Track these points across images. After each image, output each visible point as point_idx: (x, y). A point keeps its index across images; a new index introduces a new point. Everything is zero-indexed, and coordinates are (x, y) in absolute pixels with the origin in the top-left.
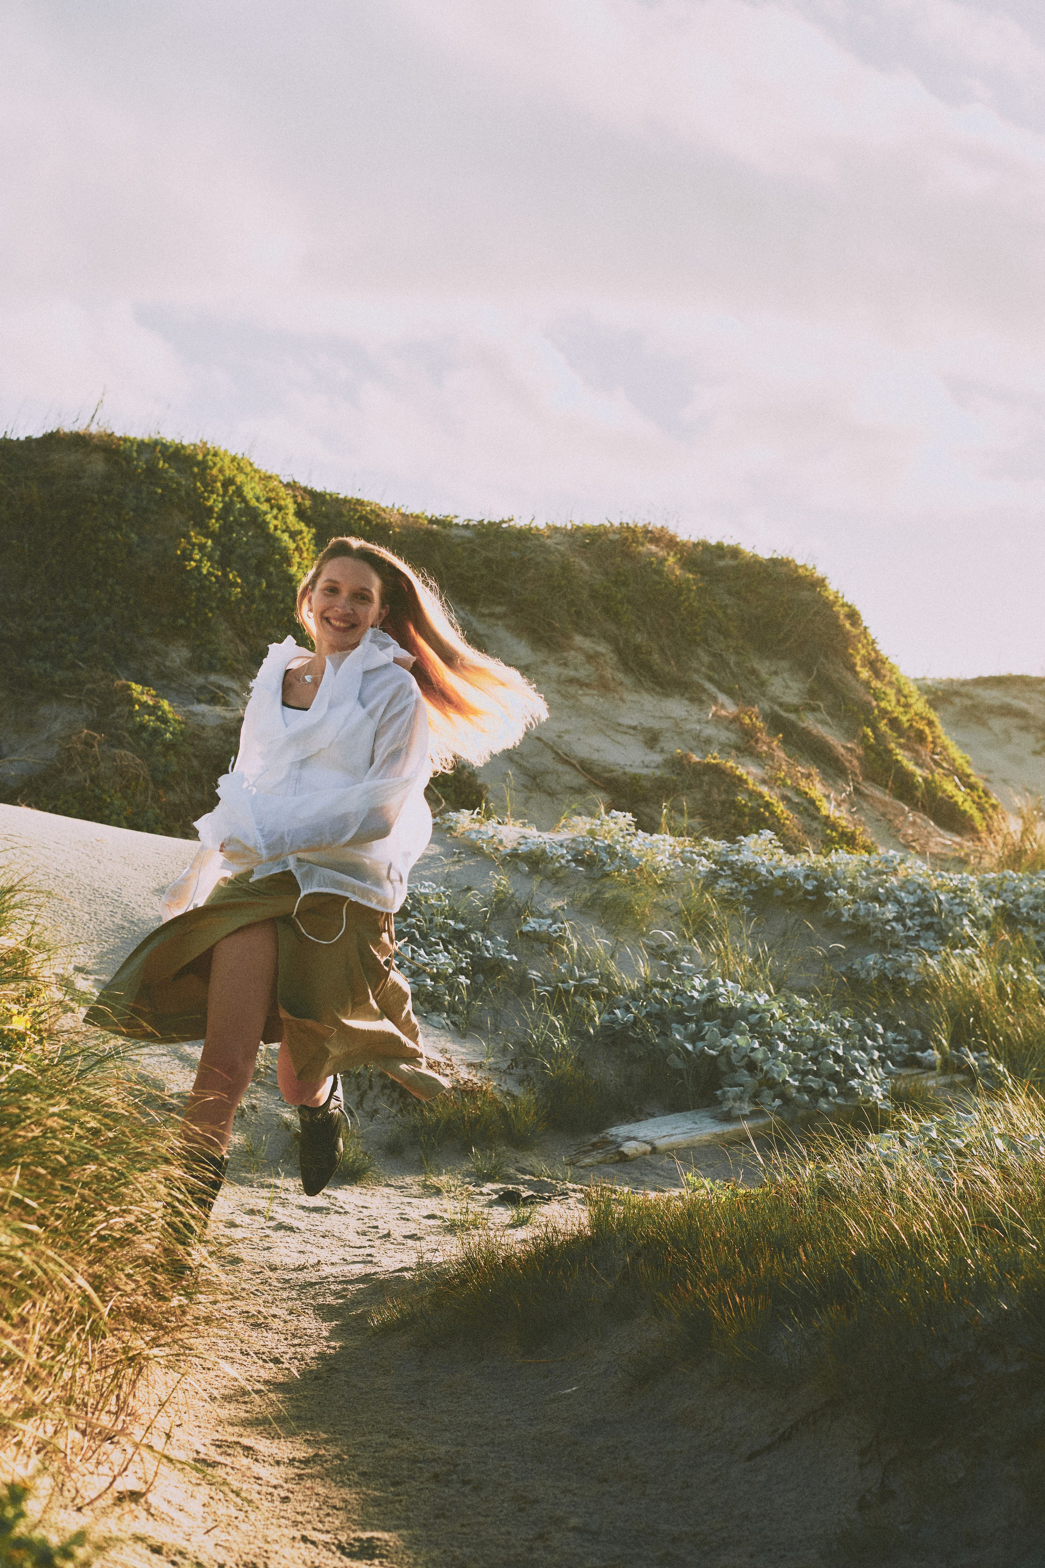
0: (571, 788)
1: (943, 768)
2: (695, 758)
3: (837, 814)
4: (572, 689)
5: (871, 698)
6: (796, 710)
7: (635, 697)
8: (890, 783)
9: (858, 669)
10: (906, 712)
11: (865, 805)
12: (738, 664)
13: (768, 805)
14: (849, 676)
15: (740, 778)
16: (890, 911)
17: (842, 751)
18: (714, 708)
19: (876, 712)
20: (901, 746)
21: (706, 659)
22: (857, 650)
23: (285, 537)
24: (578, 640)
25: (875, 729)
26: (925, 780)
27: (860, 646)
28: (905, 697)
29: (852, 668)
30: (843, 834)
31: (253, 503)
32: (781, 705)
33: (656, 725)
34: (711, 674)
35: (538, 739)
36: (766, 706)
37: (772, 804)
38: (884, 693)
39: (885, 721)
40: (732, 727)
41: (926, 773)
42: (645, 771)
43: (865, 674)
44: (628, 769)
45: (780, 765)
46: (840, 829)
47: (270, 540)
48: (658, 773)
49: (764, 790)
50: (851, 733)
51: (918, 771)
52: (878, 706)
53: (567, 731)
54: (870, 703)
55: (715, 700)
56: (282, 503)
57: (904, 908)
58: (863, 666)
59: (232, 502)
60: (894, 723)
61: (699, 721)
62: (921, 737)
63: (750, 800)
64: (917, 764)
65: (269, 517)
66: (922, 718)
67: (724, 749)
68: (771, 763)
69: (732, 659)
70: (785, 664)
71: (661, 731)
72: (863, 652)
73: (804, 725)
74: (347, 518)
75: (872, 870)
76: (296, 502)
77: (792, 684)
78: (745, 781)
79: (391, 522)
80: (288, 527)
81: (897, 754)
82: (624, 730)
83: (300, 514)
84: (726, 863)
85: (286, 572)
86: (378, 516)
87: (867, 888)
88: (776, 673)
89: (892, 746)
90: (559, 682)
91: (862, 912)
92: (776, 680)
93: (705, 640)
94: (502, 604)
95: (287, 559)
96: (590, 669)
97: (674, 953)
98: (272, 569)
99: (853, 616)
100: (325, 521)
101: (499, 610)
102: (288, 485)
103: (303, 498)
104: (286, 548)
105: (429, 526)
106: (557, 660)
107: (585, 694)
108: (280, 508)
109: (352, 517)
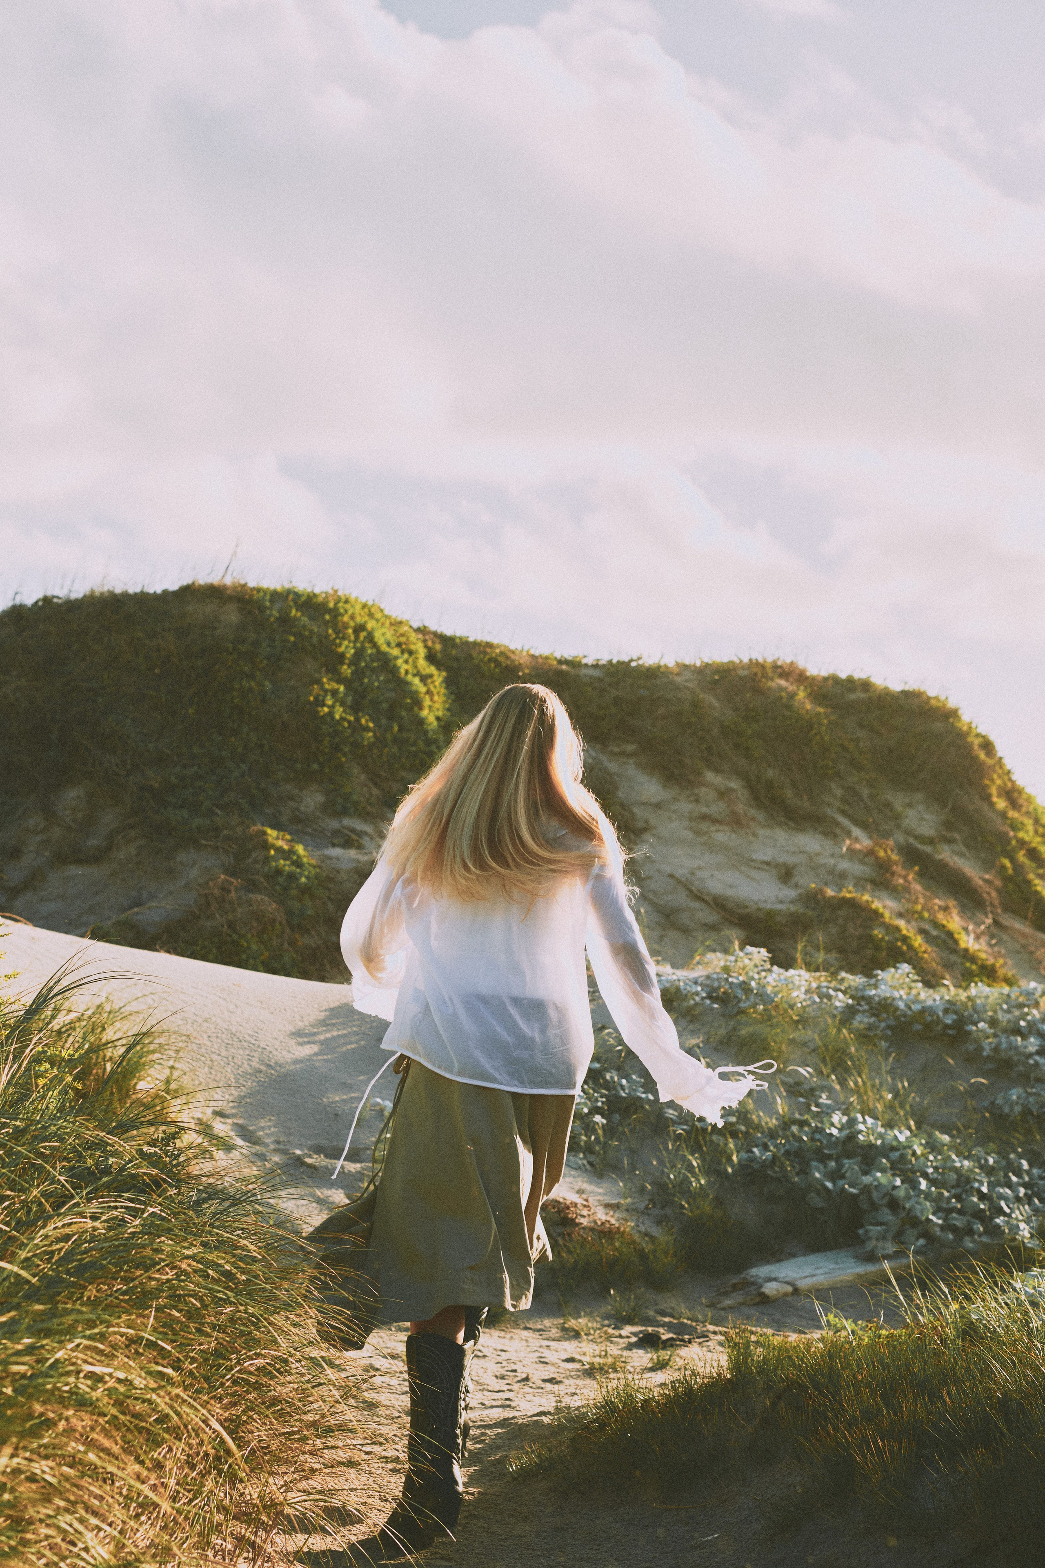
0: (705, 924)
2: (830, 892)
3: (977, 947)
4: (704, 826)
5: (1008, 829)
6: (931, 841)
7: (768, 832)
8: (1029, 914)
9: (995, 799)
10: (1044, 843)
11: (1005, 937)
12: (871, 796)
13: (905, 939)
14: (985, 807)
15: (876, 912)
16: (1033, 1044)
17: (980, 882)
18: (848, 842)
19: (1014, 842)
20: (1040, 877)
21: (839, 792)
22: (992, 780)
23: (416, 681)
24: (710, 776)
25: (1013, 860)
27: (995, 776)
29: (987, 798)
30: (983, 967)
31: (384, 648)
32: (916, 837)
33: (791, 860)
34: (846, 807)
35: (671, 876)
36: (901, 838)
37: (910, 938)
38: (1022, 823)
39: (1022, 852)
40: (867, 860)
42: (779, 907)
43: (1001, 804)
44: (762, 905)
45: (917, 898)
46: (980, 962)
47: (401, 684)
48: (793, 908)
49: (901, 923)
50: (988, 865)
52: (1015, 837)
53: (700, 868)
54: (1007, 834)
55: (849, 834)
56: (412, 647)
58: (999, 796)
59: (363, 648)
60: (1033, 854)
61: (833, 855)
63: (887, 934)
65: (400, 662)
67: (860, 883)
68: (907, 896)
69: (865, 792)
70: (919, 796)
71: (795, 866)
72: (999, 782)
73: (938, 857)
74: (476, 662)
75: (1013, 1003)
76: (426, 646)
77: (927, 816)
78: (882, 915)
79: (520, 664)
80: (418, 671)
81: (1036, 885)
82: (758, 865)
83: (431, 658)
84: (863, 998)
85: (417, 716)
86: (507, 658)
87: (1009, 1021)
88: (910, 805)
89: (1031, 876)
90: (691, 819)
91: (1004, 1046)
92: (910, 812)
93: (838, 774)
94: (632, 743)
95: (418, 703)
96: (722, 805)
97: (812, 1090)
98: (403, 713)
99: (988, 746)
100: (455, 665)
101: (630, 748)
102: (418, 630)
103: (433, 643)
104: (417, 692)
105: (559, 667)
106: (689, 796)
107: (718, 831)
108: (411, 653)
109: (482, 660)
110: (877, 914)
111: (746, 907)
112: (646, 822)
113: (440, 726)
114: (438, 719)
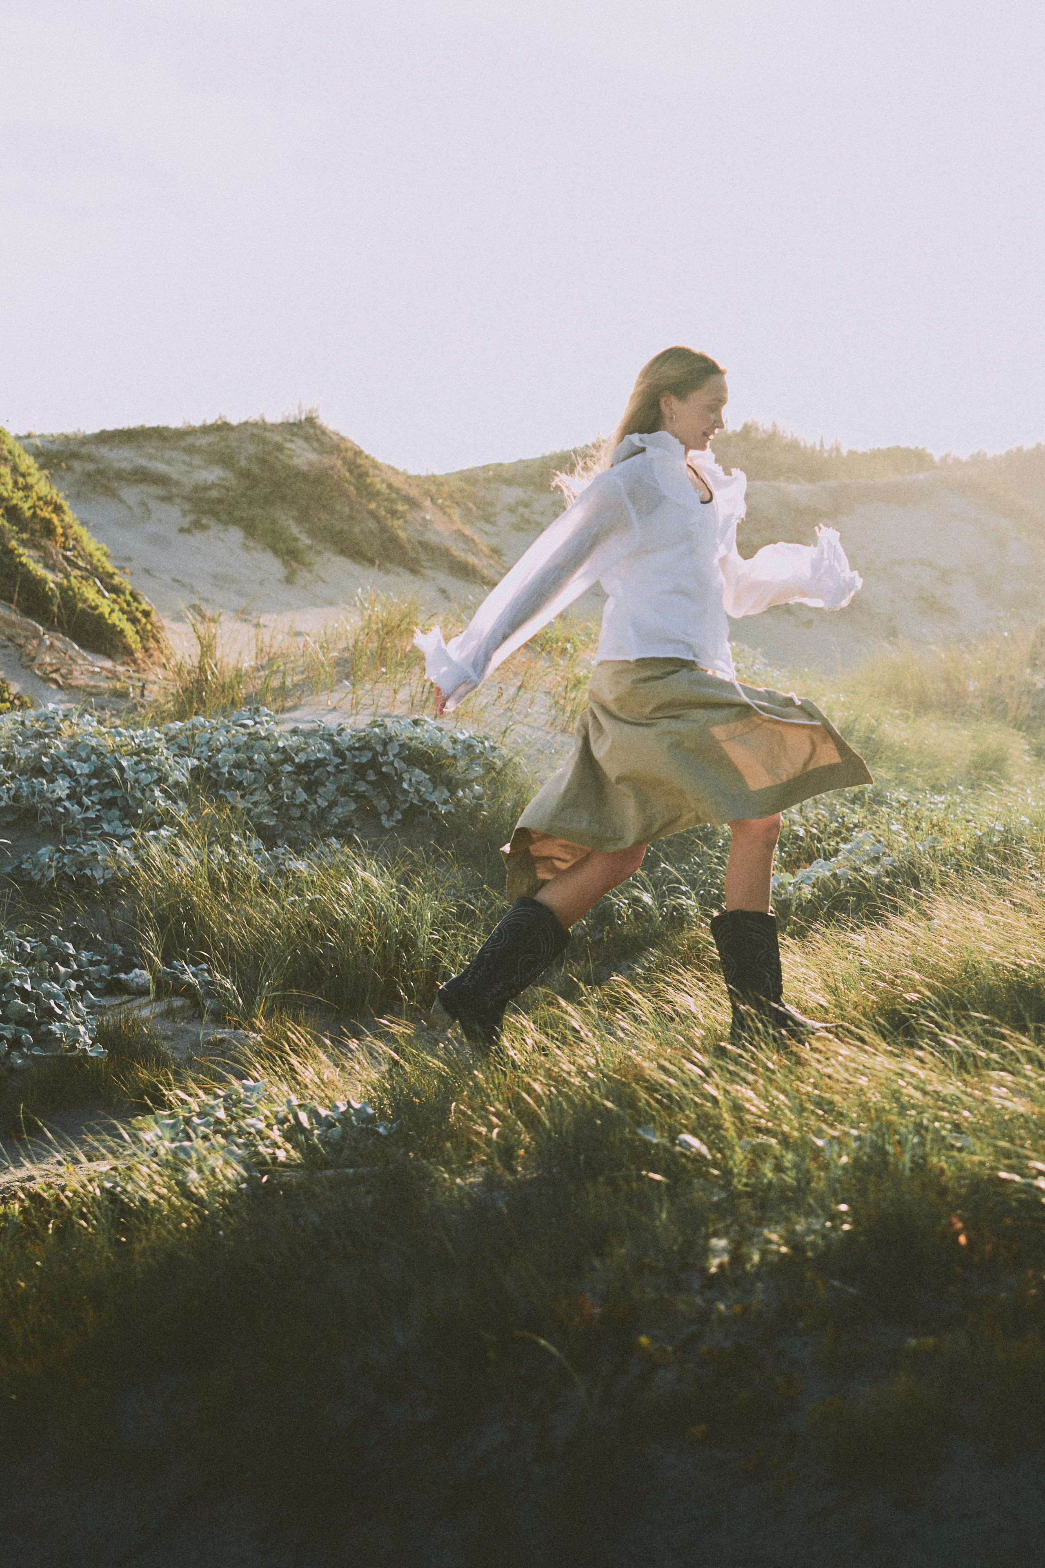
1: (79, 568)
8: (16, 597)
10: (27, 497)
16: (62, 787)
20: (23, 543)
26: (58, 585)
28: (24, 475)
39: (1, 511)
41: (60, 578)
51: (50, 576)
57: (77, 781)
60: (13, 513)
62: (48, 529)
64: (46, 566)
66: (47, 503)
75: (29, 733)
81: (20, 556)
87: (28, 758)
89: (14, 544)
91: (25, 791)
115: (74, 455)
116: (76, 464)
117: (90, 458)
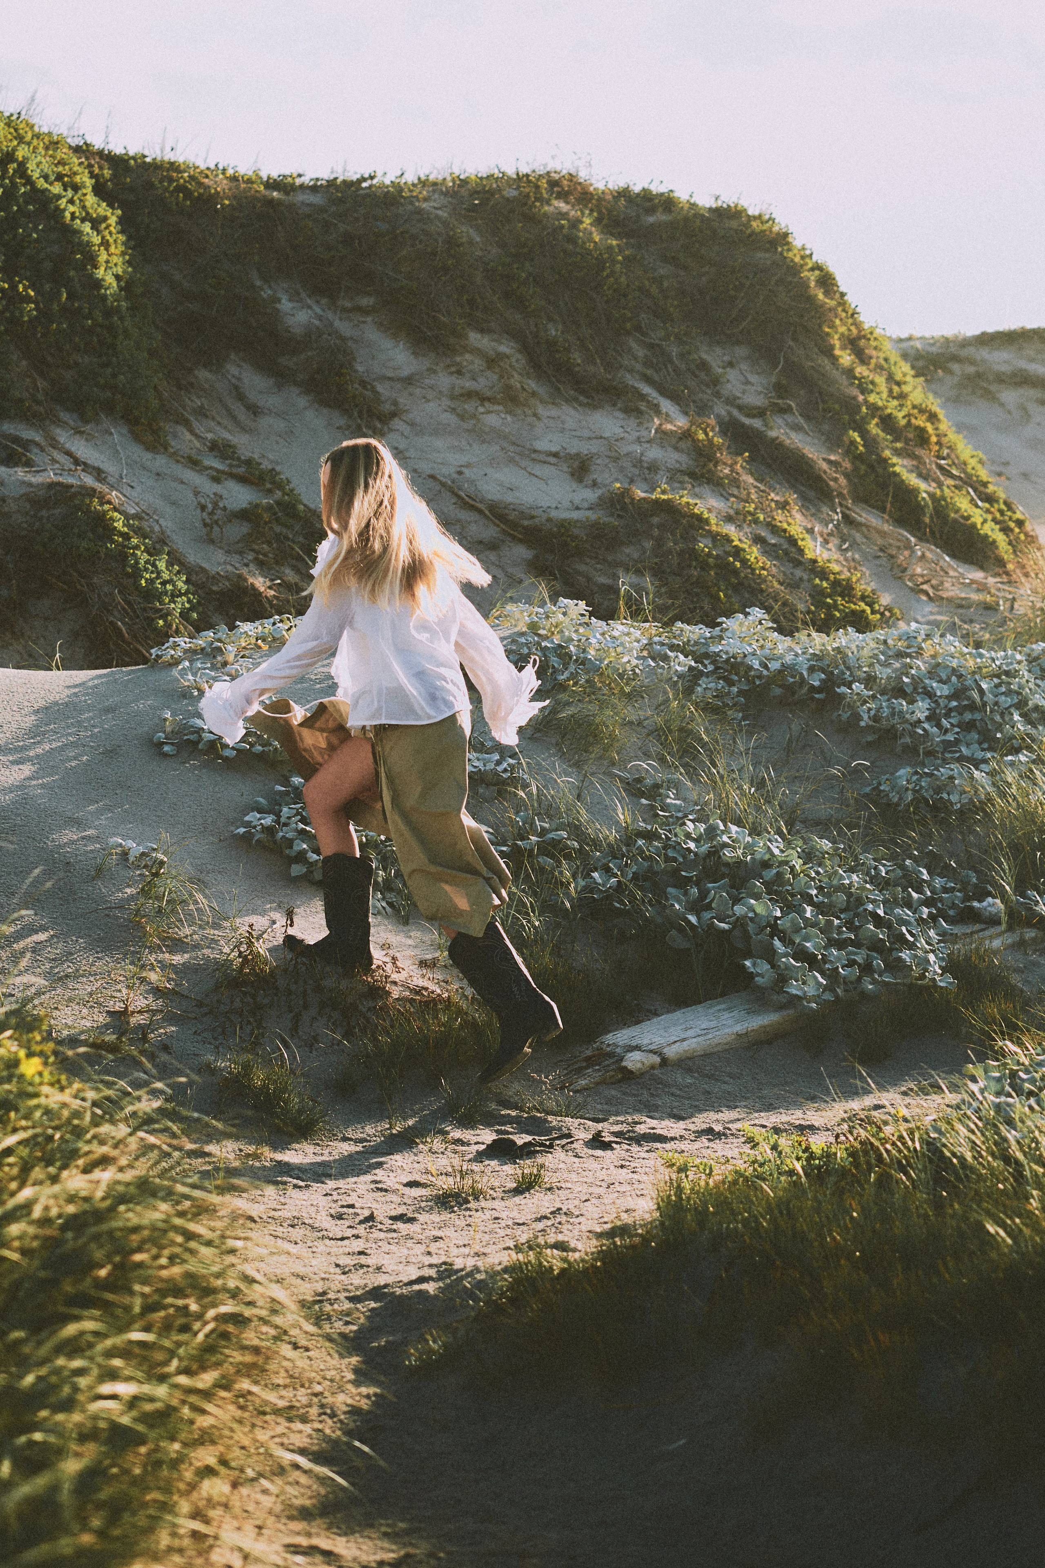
0: (481, 542)
1: (953, 477)
2: (640, 494)
3: (826, 555)
4: (470, 406)
5: (855, 392)
6: (760, 413)
7: (554, 412)
8: (889, 506)
9: (837, 352)
10: (901, 406)
11: (858, 536)
12: (682, 356)
13: (737, 552)
14: (826, 362)
15: (699, 518)
16: (921, 709)
17: (825, 466)
18: (657, 421)
19: (864, 409)
20: (897, 453)
21: (641, 353)
22: (832, 326)
23: (87, 228)
24: (474, 338)
25: (864, 433)
26: (932, 495)
27: (838, 322)
28: (898, 384)
29: (828, 352)
30: (836, 583)
31: (41, 184)
32: (740, 408)
33: (585, 448)
34: (649, 372)
35: (432, 477)
36: (721, 409)
37: (744, 550)
38: (872, 383)
39: (876, 421)
40: (682, 445)
41: (932, 487)
42: (575, 515)
43: (846, 358)
44: (554, 514)
45: (749, 494)
46: (832, 577)
47: (68, 233)
48: (593, 516)
49: (730, 530)
50: (834, 441)
51: (922, 486)
52: (866, 401)
53: (468, 465)
54: (855, 398)
55: (657, 411)
56: (78, 179)
57: (936, 702)
58: (843, 348)
59: (13, 184)
60: (887, 423)
61: (638, 440)
62: (922, 438)
63: (715, 546)
64: (920, 475)
65: (63, 203)
66: (922, 411)
67: (676, 476)
68: (735, 491)
69: (674, 351)
70: (742, 351)
71: (590, 457)
72: (842, 329)
73: (773, 434)
74: (160, 191)
75: (890, 653)
76: (92, 175)
77: (753, 378)
78: (707, 522)
79: (217, 193)
80: (88, 213)
81: (894, 465)
82: (542, 457)
83: (99, 190)
84: (707, 655)
85: (91, 276)
86: (200, 184)
87: (889, 678)
88: (731, 364)
89: (887, 453)
90: (452, 398)
91: (886, 712)
92: (732, 375)
93: (638, 328)
94: (369, 294)
95: (91, 259)
96: (493, 376)
97: (657, 786)
98: (72, 273)
99: (827, 281)
100: (132, 197)
101: (366, 301)
102: (77, 150)
103: (101, 168)
104: (89, 244)
105: (267, 193)
106: (448, 366)
107: (489, 412)
108: (76, 188)
109: (166, 189)
110: (701, 520)
111: (533, 517)
112: (395, 403)
113: (121, 289)
114: (117, 277)
115: (955, 358)
116: (956, 367)
117: (972, 362)
